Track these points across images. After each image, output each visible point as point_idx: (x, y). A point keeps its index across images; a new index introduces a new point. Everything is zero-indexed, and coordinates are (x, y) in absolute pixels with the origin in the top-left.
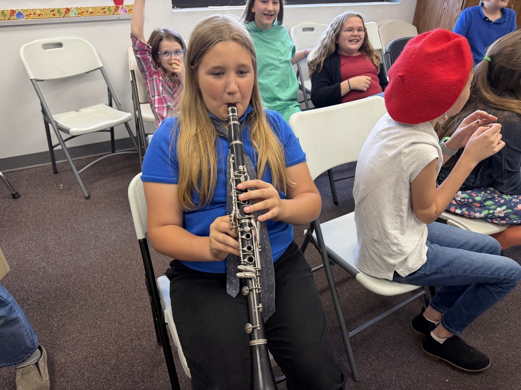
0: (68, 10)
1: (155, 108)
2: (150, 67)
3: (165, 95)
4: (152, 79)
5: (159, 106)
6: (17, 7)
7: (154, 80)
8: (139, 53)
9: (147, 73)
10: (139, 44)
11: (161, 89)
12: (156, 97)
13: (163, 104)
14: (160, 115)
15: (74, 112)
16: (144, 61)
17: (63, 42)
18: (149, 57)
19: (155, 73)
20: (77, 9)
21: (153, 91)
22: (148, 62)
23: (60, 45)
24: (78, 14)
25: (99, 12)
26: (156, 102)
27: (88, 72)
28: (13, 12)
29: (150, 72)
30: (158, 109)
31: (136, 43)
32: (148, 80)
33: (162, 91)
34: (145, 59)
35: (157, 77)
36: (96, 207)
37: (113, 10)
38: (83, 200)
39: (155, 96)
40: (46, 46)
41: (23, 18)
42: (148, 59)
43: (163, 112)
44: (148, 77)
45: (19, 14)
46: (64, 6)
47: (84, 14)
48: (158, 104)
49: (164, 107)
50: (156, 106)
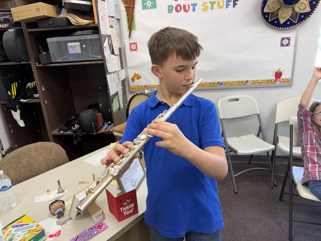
0: (247, 81)
1: (307, 153)
2: (308, 125)
3: (318, 147)
4: (307, 133)
5: (310, 152)
6: (221, 80)
7: (309, 134)
8: (302, 116)
9: (304, 129)
10: (304, 111)
11: (314, 141)
12: (309, 146)
13: (314, 151)
14: (311, 158)
15: (236, 137)
16: (305, 122)
17: (240, 98)
18: (309, 119)
19: (310, 129)
20: (252, 81)
21: (307, 141)
22: (307, 122)
23: (237, 100)
24: (252, 83)
25: (265, 82)
26: (308, 149)
27: (249, 116)
28: (219, 82)
29: (307, 128)
30: (310, 154)
31: (303, 110)
32: (303, 133)
33: (316, 143)
34: (306, 121)
35: (312, 132)
36: (242, 202)
37: (273, 81)
38: (233, 194)
39: (307, 145)
40: (231, 100)
41: (223, 85)
42: (308, 120)
43: (314, 157)
44: (304, 131)
45: (222, 84)
46: (245, 79)
47: (256, 83)
48: (310, 151)
49: (314, 154)
50: (308, 152)
